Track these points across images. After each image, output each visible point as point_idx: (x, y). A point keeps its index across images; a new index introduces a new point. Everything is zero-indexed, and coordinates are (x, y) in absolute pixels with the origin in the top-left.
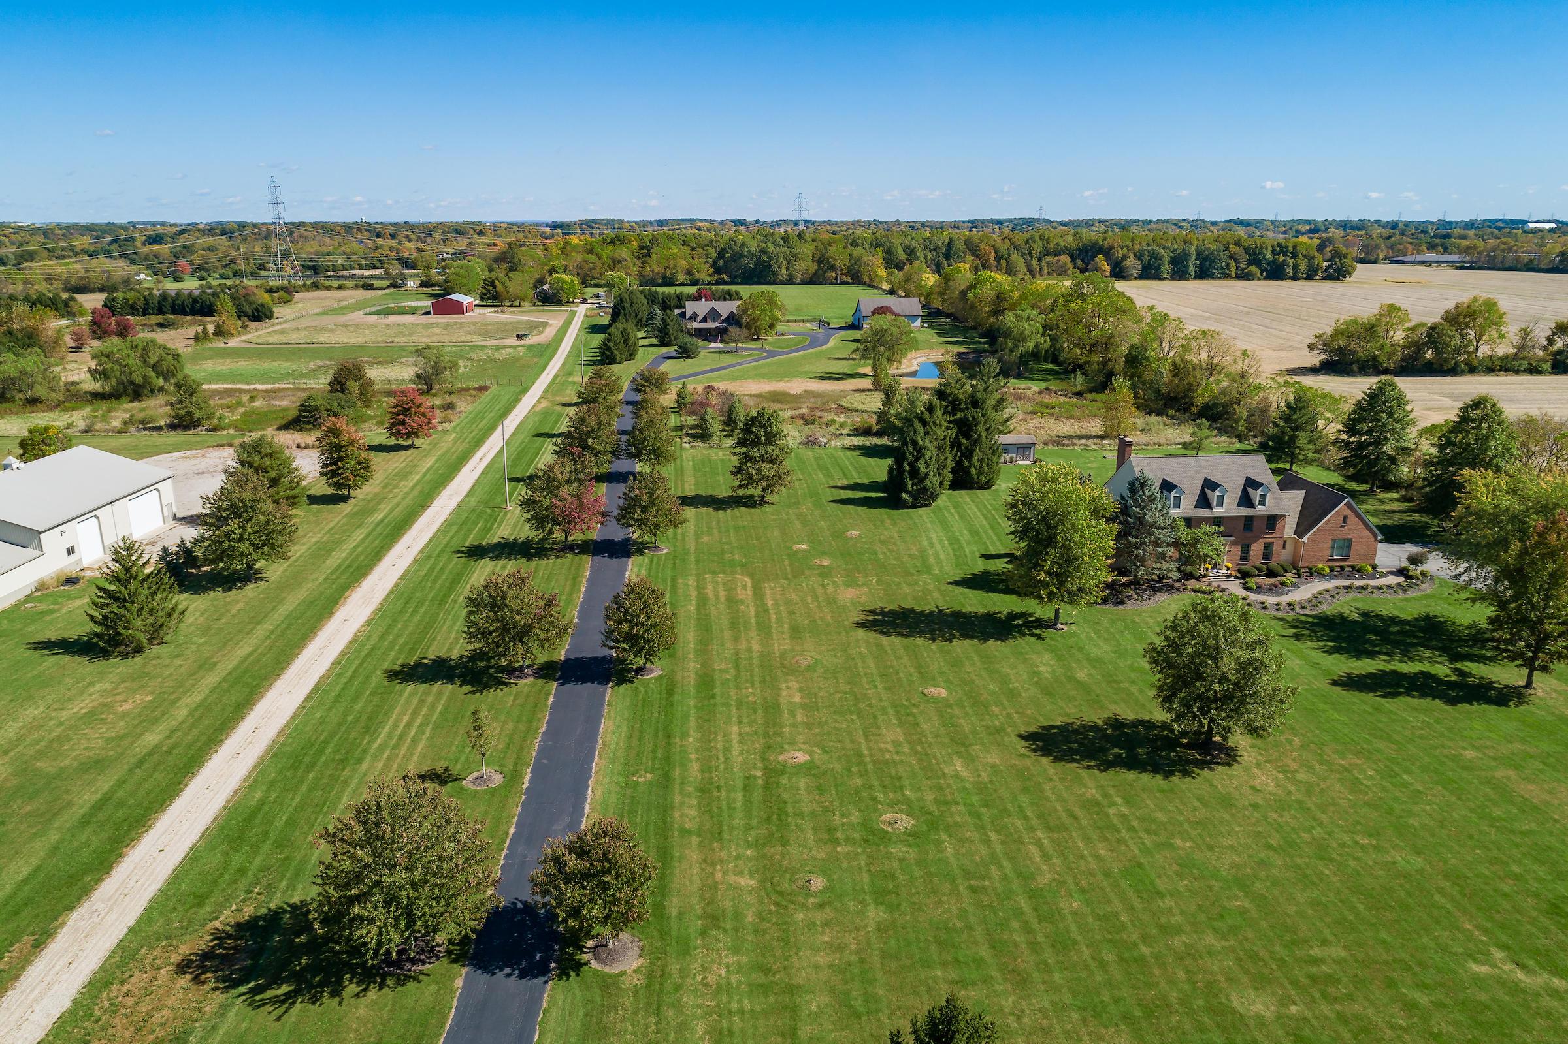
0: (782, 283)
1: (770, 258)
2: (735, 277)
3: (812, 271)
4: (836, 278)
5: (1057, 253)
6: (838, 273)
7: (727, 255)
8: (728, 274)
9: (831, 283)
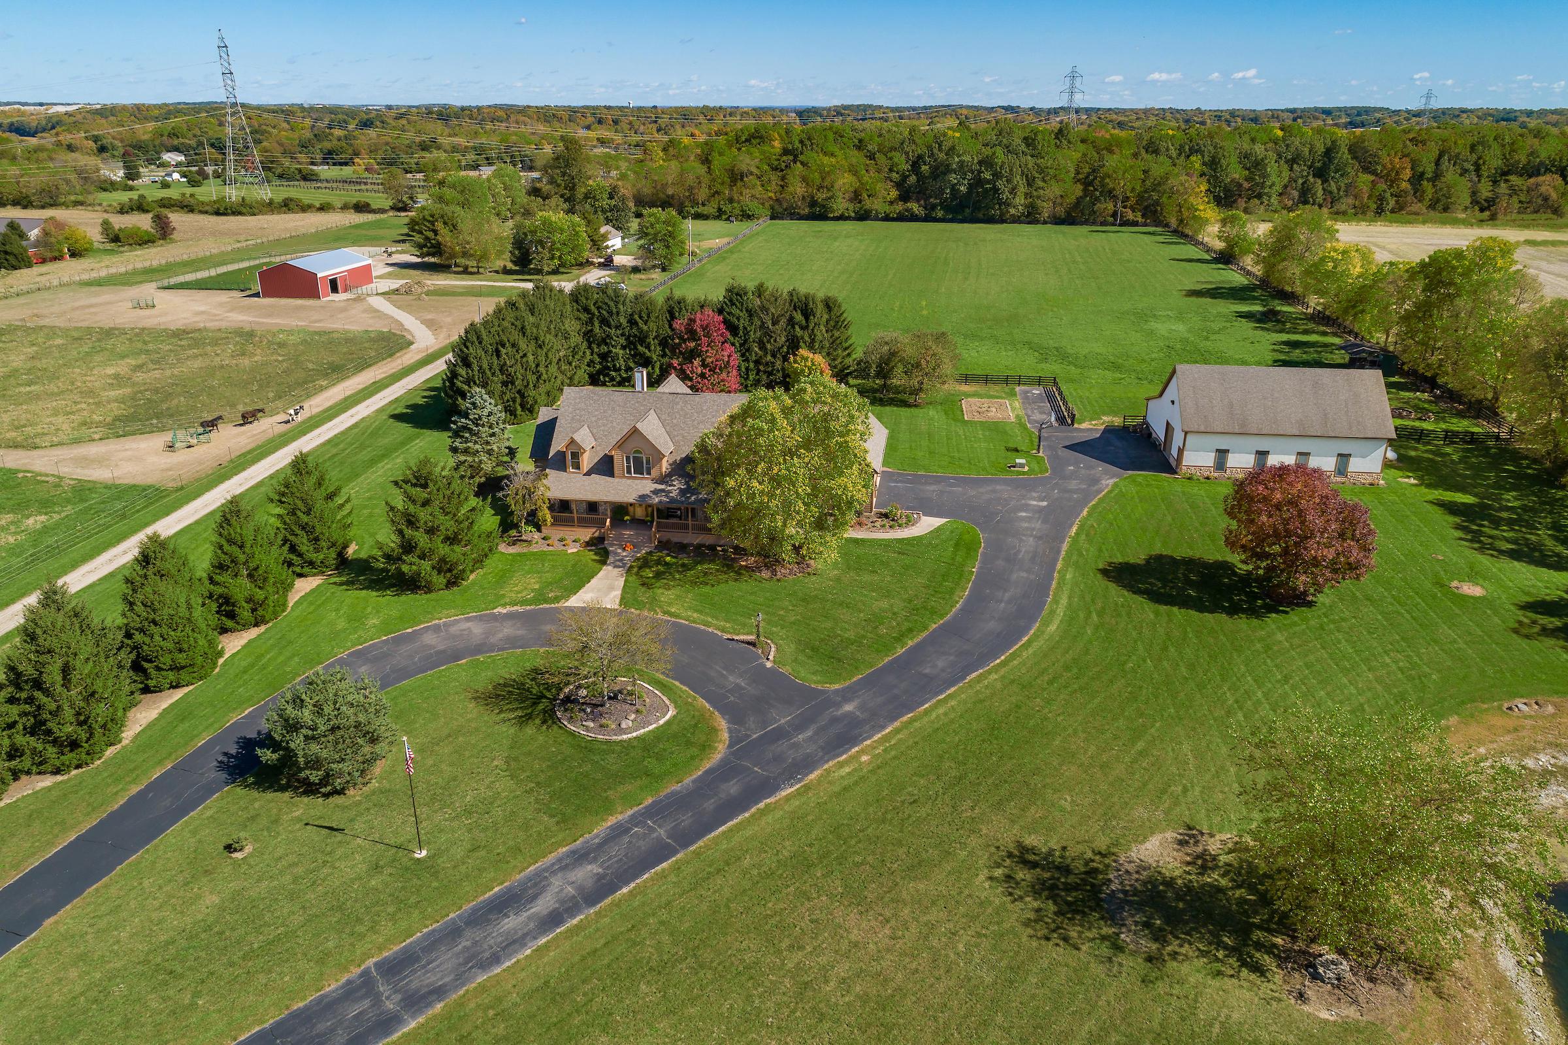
0: (1016, 220)
1: (997, 175)
2: (933, 207)
3: (1071, 199)
4: (1114, 215)
5: (1533, 171)
6: (1119, 204)
7: (924, 168)
8: (922, 202)
9: (1103, 224)
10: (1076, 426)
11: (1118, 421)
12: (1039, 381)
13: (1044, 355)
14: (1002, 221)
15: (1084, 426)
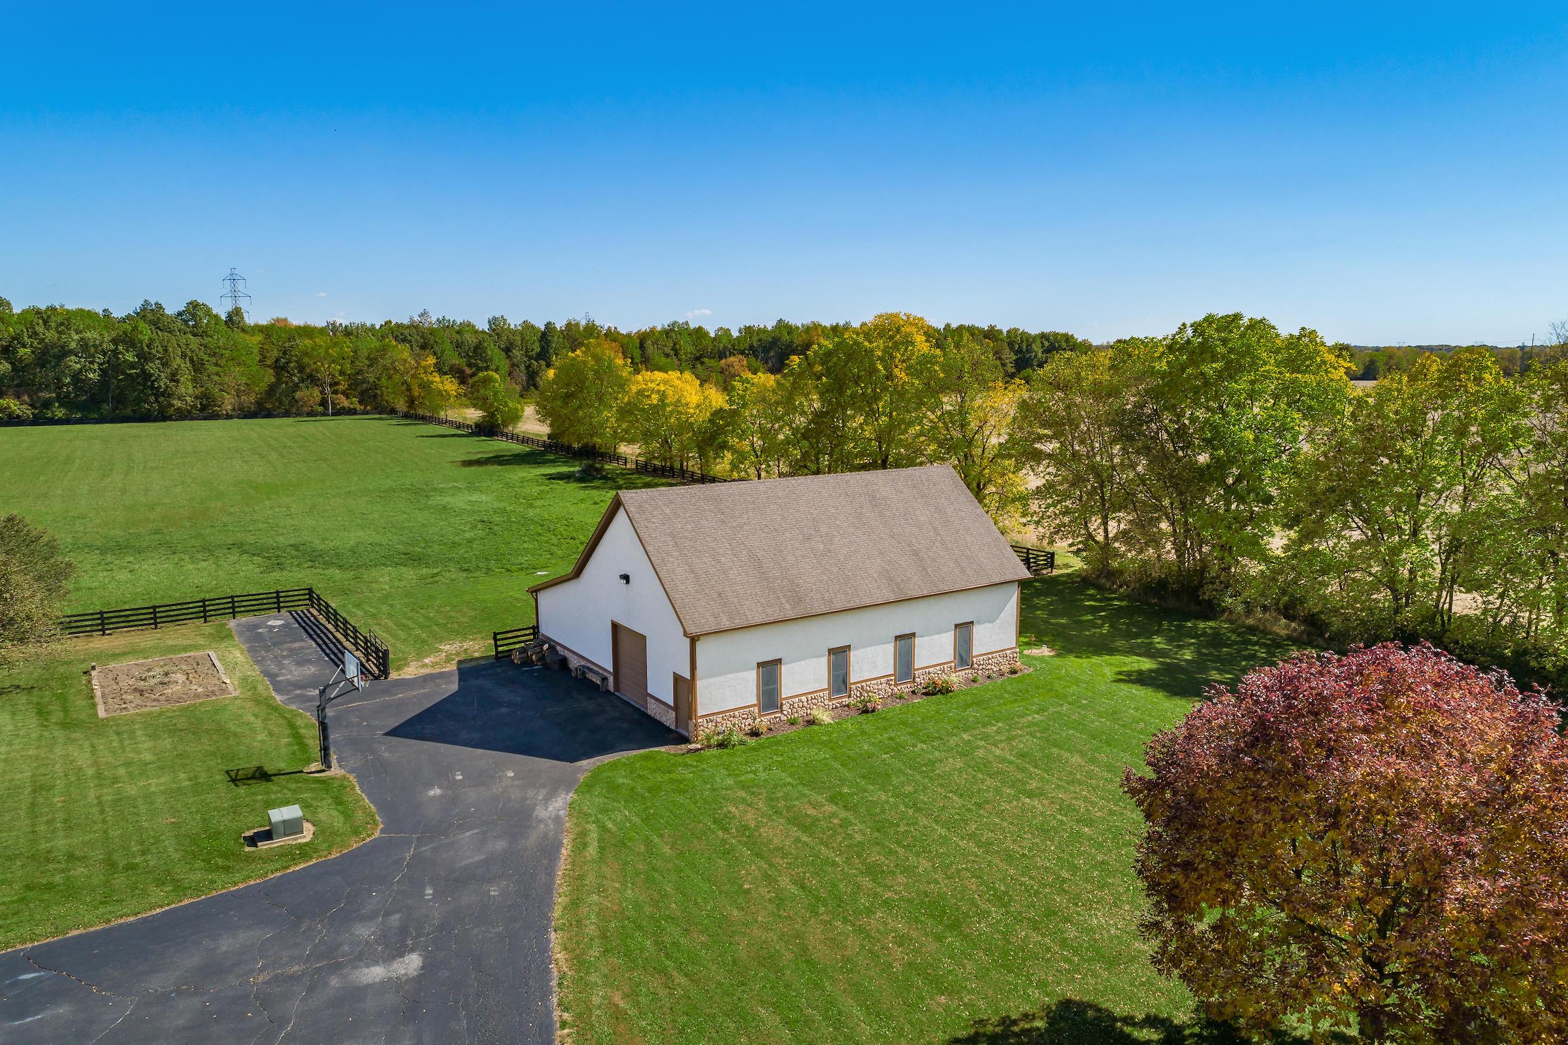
0: (184, 415)
1: (144, 357)
2: (47, 404)
3: (263, 386)
4: (323, 403)
5: (720, 354)
6: (328, 390)
7: (22, 351)
8: (26, 398)
9: (311, 414)
10: (394, 675)
11: (479, 647)
12: (277, 601)
13: (274, 559)
14: (165, 418)
15: (411, 671)
